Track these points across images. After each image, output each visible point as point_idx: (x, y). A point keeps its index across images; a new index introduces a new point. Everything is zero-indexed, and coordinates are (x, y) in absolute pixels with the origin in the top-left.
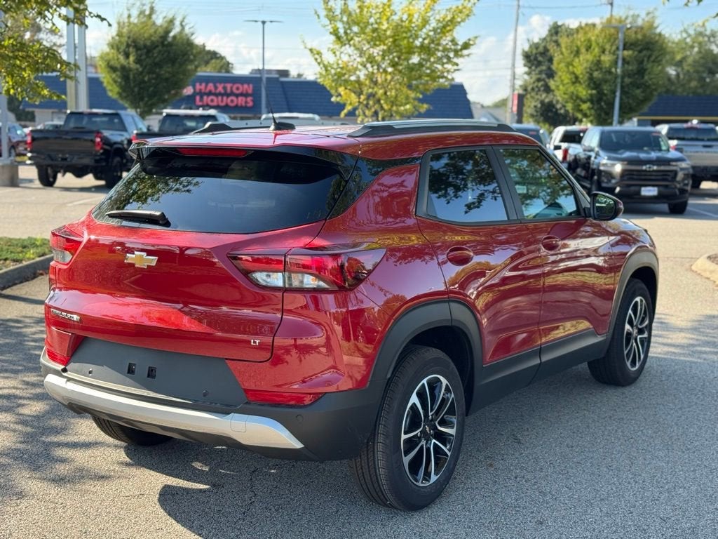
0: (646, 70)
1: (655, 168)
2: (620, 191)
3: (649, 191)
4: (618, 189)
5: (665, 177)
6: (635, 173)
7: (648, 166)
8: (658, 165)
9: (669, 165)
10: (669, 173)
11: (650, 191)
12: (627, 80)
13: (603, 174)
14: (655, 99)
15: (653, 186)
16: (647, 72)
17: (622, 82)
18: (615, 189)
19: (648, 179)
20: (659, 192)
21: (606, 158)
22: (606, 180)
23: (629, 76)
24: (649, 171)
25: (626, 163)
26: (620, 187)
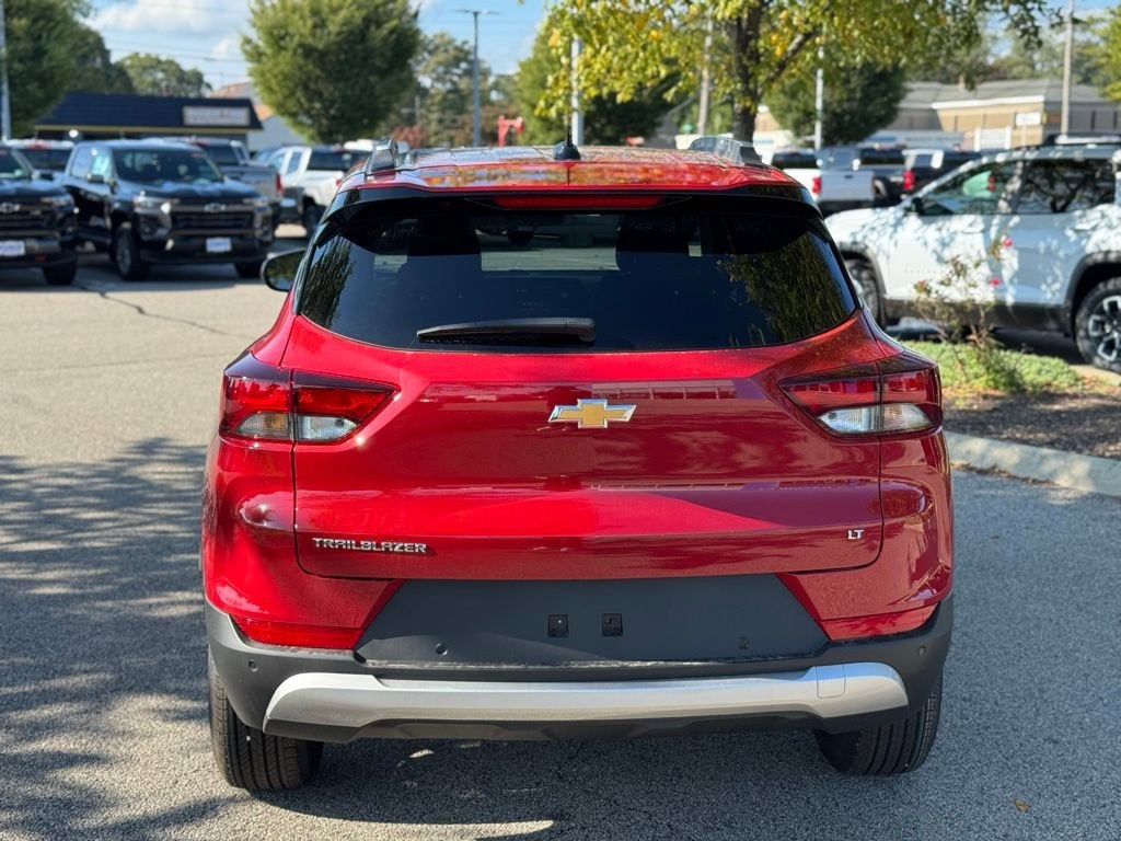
0: (45, 52)
1: (223, 208)
2: (173, 248)
3: (220, 245)
4: (170, 244)
5: (239, 222)
6: (194, 217)
7: (212, 205)
8: (227, 204)
9: (241, 203)
10: (243, 216)
11: (218, 244)
12: (17, 66)
13: (142, 219)
14: (62, 99)
15: (224, 236)
16: (46, 57)
17: (10, 69)
18: (165, 243)
19: (217, 226)
20: (233, 246)
21: (143, 193)
22: (147, 230)
23: (21, 60)
24: (215, 214)
25: (176, 201)
26: (175, 240)
